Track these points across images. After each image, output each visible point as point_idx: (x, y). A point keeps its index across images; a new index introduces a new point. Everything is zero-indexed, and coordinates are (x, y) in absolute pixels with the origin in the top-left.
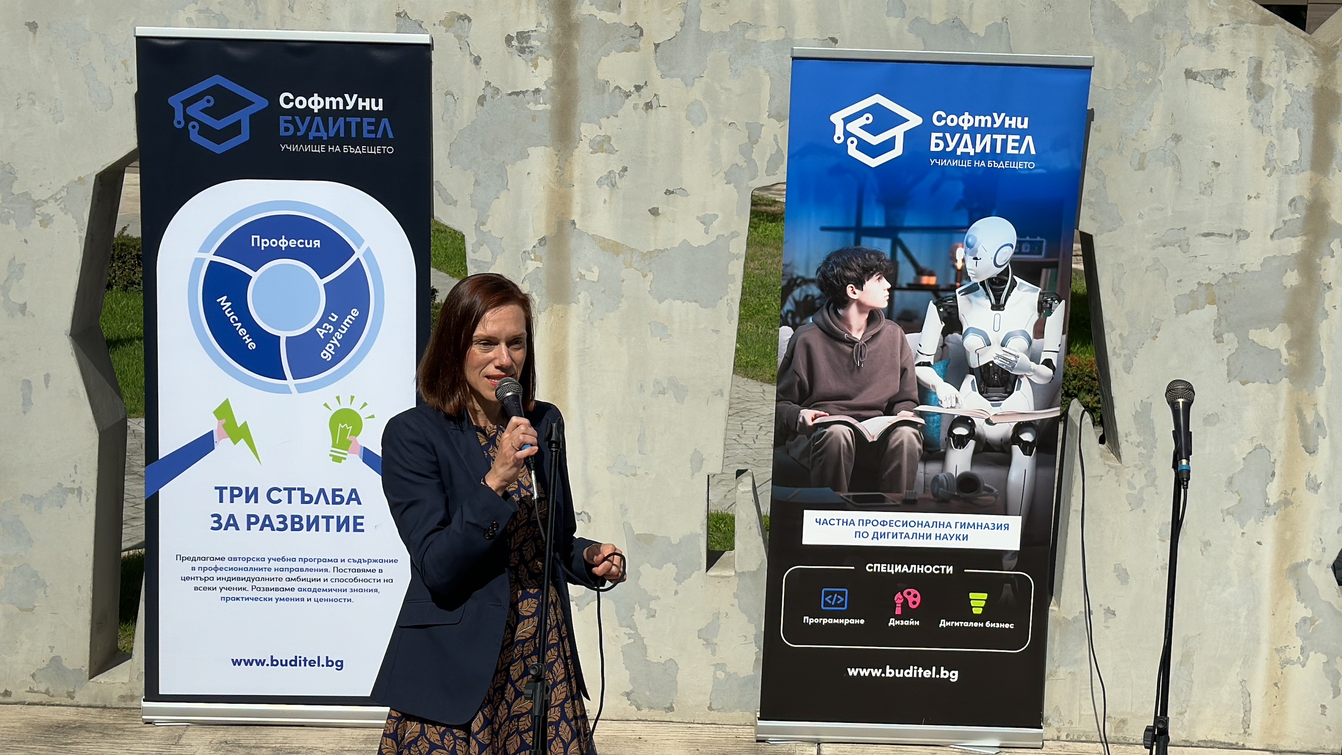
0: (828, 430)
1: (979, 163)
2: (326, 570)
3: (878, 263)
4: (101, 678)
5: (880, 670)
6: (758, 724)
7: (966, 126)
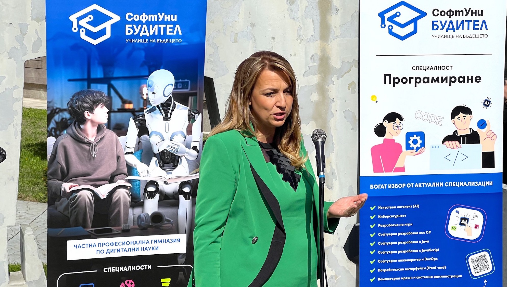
0: (78, 194)
1: (152, 41)
3: (101, 98)
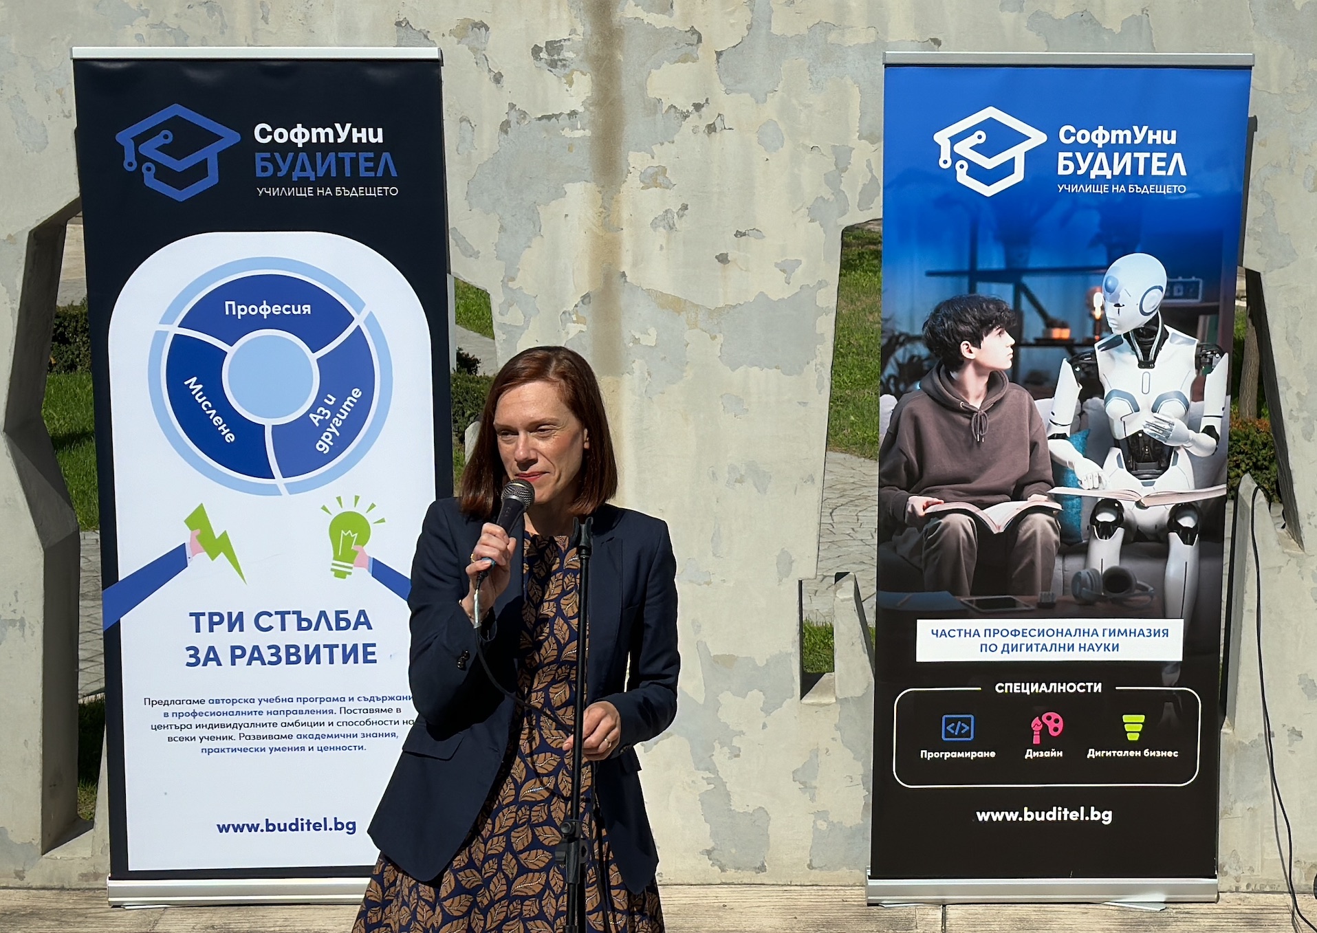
0: (943, 521)
1: (1117, 188)
2: (331, 712)
3: (998, 314)
4: (57, 853)
5: (1017, 813)
6: (869, 884)
7: (1100, 143)
